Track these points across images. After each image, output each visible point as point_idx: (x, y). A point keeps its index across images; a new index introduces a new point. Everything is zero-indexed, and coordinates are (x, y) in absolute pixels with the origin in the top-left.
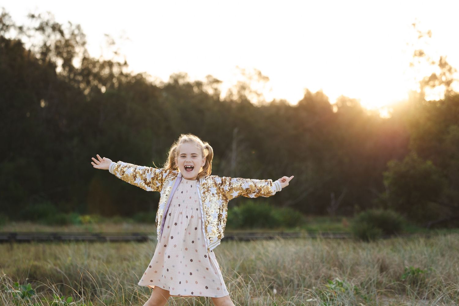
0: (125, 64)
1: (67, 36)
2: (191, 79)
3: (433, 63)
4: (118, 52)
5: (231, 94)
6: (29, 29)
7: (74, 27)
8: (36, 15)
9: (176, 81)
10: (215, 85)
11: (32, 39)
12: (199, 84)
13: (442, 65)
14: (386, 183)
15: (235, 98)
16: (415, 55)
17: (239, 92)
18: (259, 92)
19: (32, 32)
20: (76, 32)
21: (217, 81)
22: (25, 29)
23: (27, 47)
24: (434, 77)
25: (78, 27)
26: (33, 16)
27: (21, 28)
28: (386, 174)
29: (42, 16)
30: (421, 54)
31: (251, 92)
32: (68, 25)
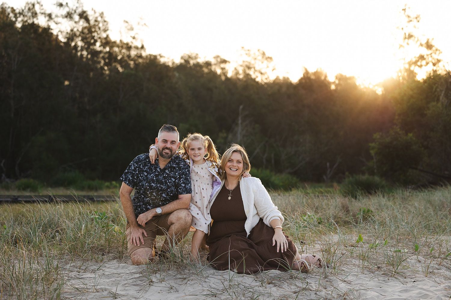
0: (142, 47)
1: (92, 22)
2: (201, 60)
3: (421, 45)
4: (136, 36)
5: (237, 73)
6: (57, 16)
7: (97, 15)
8: (64, 4)
9: (187, 62)
10: (223, 65)
11: (59, 25)
12: (208, 64)
13: (429, 46)
14: (372, 152)
15: (241, 77)
16: (405, 38)
17: (244, 71)
18: (263, 72)
19: (60, 20)
20: (99, 19)
21: (224, 61)
22: (53, 16)
23: (55, 32)
24: (422, 57)
25: (102, 15)
26: (61, 5)
27: (50, 16)
28: (372, 145)
29: (69, 5)
30: (410, 36)
31: (255, 71)
32: (93, 13)
